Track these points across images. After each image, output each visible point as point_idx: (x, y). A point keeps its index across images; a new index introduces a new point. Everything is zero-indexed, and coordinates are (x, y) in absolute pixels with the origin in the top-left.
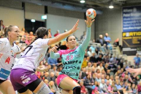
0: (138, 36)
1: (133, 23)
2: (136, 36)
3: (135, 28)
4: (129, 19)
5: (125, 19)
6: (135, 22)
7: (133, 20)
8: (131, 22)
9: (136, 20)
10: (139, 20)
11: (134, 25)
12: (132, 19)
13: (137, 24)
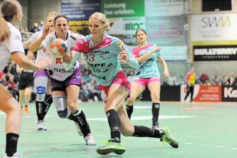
0: (78, 26)
1: (72, 11)
2: (75, 26)
3: (75, 16)
4: (67, 6)
5: (63, 6)
6: (74, 9)
7: (72, 8)
8: (70, 10)
9: (75, 8)
10: (79, 7)
11: (73, 13)
12: (71, 6)
13: (77, 13)
